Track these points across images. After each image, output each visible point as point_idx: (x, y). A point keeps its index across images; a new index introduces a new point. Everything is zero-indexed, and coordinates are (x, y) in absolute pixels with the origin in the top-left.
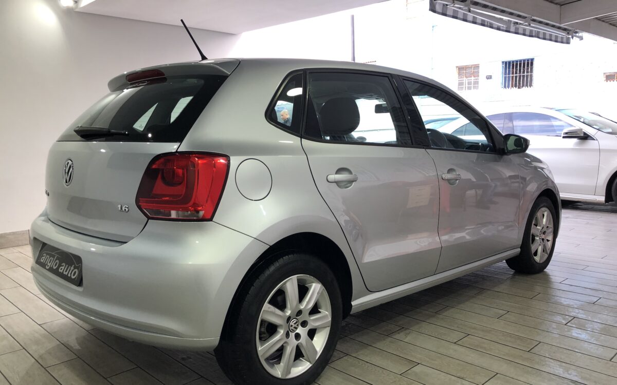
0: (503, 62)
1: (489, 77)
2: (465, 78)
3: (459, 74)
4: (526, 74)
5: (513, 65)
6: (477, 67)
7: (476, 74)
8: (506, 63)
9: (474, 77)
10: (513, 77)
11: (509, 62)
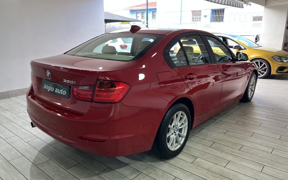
0: (212, 10)
1: (205, 16)
2: (195, 16)
3: (193, 15)
4: (221, 15)
5: (216, 11)
6: (200, 11)
7: (200, 15)
8: (213, 10)
9: (199, 16)
10: (215, 16)
11: (214, 10)
